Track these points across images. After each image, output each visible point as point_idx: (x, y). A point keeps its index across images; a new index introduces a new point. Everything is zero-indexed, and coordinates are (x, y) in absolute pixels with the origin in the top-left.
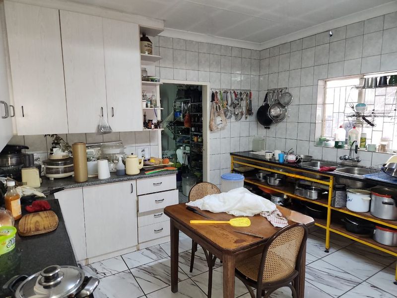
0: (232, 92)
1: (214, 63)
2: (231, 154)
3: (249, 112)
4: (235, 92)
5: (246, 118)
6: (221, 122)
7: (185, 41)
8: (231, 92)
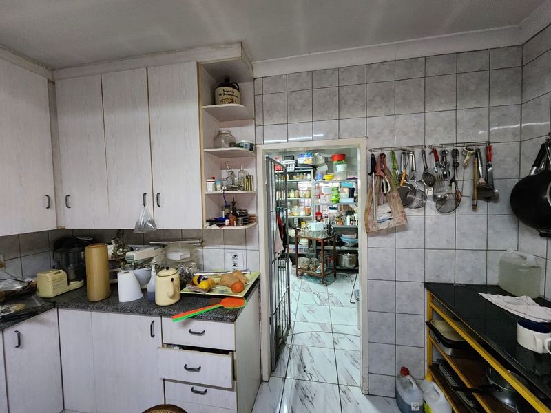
0: (428, 151)
1: (378, 99)
2: (427, 285)
3: (485, 192)
4: (434, 151)
5: (475, 207)
6: (388, 216)
7: (310, 73)
8: (423, 152)
